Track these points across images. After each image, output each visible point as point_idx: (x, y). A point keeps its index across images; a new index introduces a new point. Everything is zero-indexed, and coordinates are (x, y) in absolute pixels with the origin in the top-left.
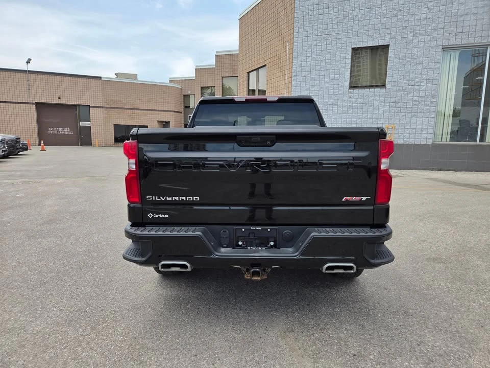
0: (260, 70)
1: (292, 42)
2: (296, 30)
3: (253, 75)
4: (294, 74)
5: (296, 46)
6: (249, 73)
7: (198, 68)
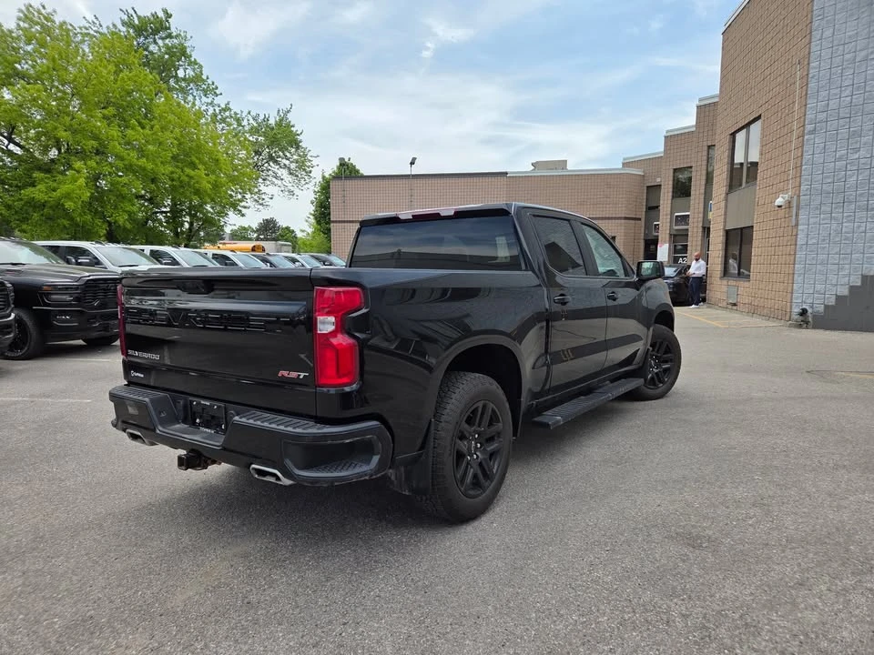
0: (752, 126)
1: (806, 63)
2: (816, 35)
3: (740, 137)
4: (809, 127)
5: (815, 68)
6: (733, 135)
7: (668, 134)
